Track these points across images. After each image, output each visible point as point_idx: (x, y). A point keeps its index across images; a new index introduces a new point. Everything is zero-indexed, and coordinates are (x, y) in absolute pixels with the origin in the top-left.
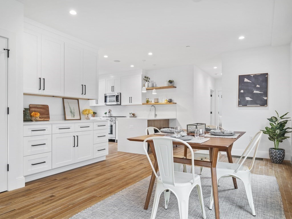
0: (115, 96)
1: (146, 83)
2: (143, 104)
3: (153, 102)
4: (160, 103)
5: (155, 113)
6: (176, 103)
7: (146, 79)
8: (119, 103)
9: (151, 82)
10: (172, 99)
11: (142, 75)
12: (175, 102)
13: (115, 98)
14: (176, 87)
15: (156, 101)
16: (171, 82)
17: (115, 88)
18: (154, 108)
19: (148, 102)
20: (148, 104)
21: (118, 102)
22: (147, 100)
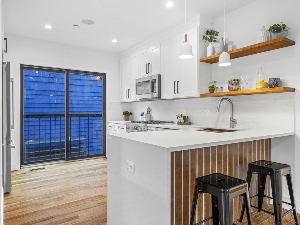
0: (149, 81)
1: (208, 45)
2: (202, 96)
3: (226, 90)
4: (244, 89)
5: (232, 117)
6: (294, 90)
7: (209, 36)
8: (156, 95)
9: (220, 41)
10: (281, 79)
11: (200, 28)
12: (290, 85)
13: (149, 87)
14: (293, 43)
15: (233, 87)
16: (276, 29)
17: (151, 66)
18: (229, 105)
19: (212, 89)
20: (213, 94)
21: (156, 93)
22: (211, 85)
